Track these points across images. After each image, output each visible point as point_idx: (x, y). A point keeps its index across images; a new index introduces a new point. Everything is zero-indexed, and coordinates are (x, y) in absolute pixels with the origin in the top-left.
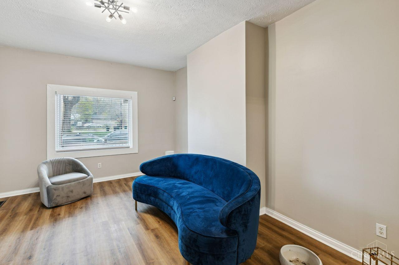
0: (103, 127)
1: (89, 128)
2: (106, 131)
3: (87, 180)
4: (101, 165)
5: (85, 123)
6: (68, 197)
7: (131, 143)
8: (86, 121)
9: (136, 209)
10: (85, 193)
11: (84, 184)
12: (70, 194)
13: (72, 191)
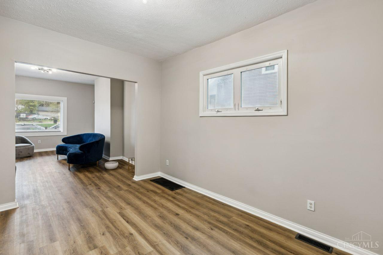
0: (51, 120)
1: (34, 120)
2: (53, 123)
3: (31, 147)
4: (40, 142)
5: (30, 115)
6: (19, 155)
7: (62, 129)
8: (31, 112)
9: (58, 159)
10: (29, 154)
11: (29, 149)
12: (20, 153)
13: (21, 152)
